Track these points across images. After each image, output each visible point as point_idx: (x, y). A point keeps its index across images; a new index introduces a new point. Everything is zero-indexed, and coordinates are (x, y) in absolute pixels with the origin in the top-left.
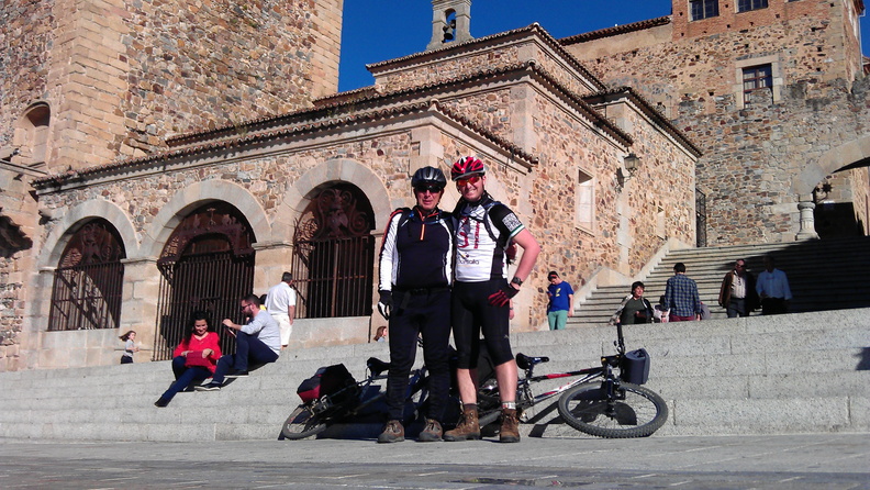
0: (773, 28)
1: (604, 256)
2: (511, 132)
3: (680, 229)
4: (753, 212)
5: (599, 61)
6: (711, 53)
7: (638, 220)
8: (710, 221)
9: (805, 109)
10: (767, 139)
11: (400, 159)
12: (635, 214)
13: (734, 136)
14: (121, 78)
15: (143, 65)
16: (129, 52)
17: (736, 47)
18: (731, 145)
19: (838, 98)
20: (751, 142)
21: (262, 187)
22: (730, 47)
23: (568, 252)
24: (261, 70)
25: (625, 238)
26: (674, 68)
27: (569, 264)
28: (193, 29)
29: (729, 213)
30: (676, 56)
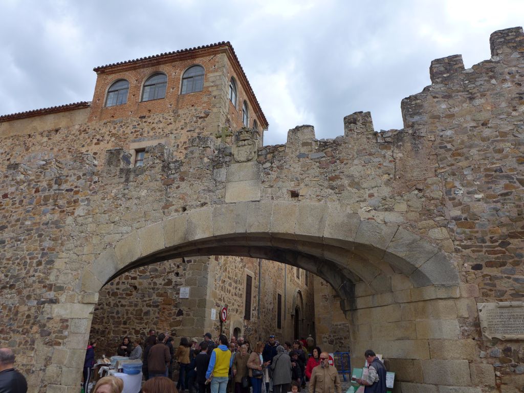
0: (166, 115)
5: (29, 136)
6: (113, 135)
9: (117, 180)
10: (72, 213)
13: (43, 208)
17: (133, 131)
18: (37, 219)
20: (56, 216)
26: (83, 146)
30: (87, 136)
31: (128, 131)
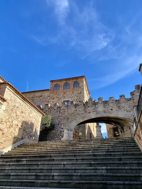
0: (70, 93)
4: (59, 134)
6: (57, 97)
9: (73, 107)
10: (64, 114)
13: (57, 113)
20: (61, 115)
26: (49, 100)
30: (50, 97)
31: (61, 96)
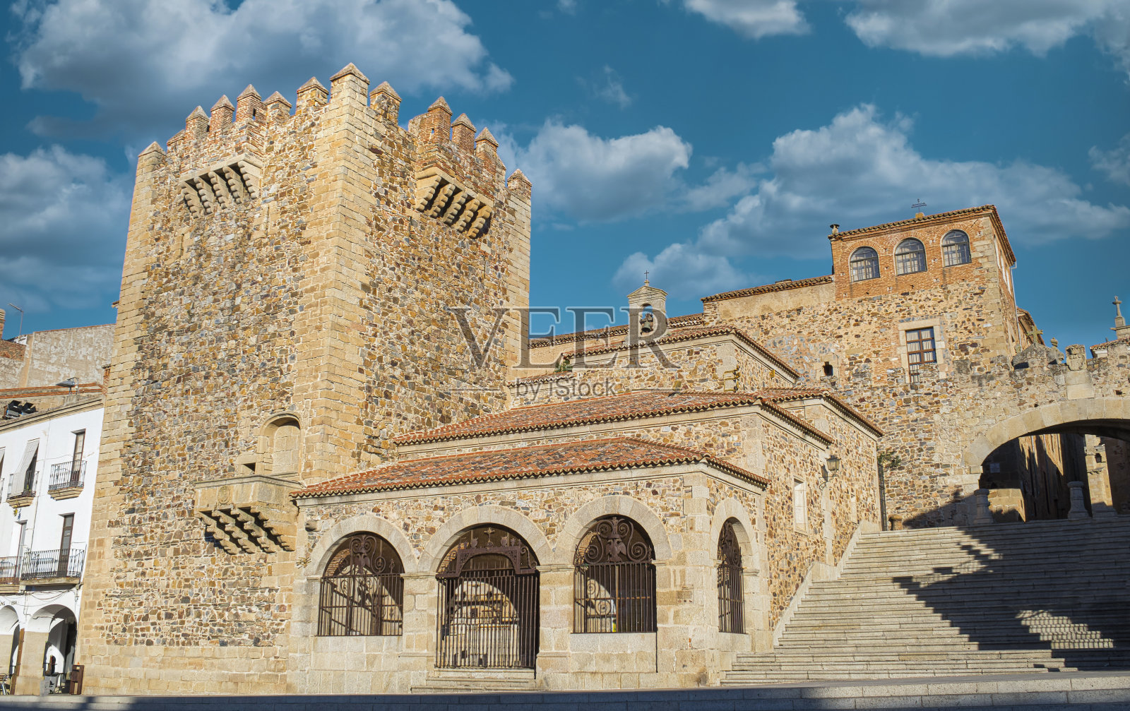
0: (934, 292)
1: (815, 552)
2: (744, 456)
3: (868, 510)
4: (928, 484)
5: (763, 317)
6: (874, 315)
7: (837, 512)
8: (889, 492)
9: (970, 384)
10: (938, 412)
11: (675, 499)
12: (834, 506)
13: (907, 408)
14: (361, 389)
15: (376, 374)
16: (367, 364)
17: (898, 309)
18: (904, 417)
19: (1000, 374)
20: (923, 415)
21: (541, 515)
22: (893, 309)
23: (791, 554)
24: (466, 362)
25: (829, 531)
26: (839, 328)
27: (792, 566)
28: (413, 332)
29: (906, 484)
30: (840, 316)
